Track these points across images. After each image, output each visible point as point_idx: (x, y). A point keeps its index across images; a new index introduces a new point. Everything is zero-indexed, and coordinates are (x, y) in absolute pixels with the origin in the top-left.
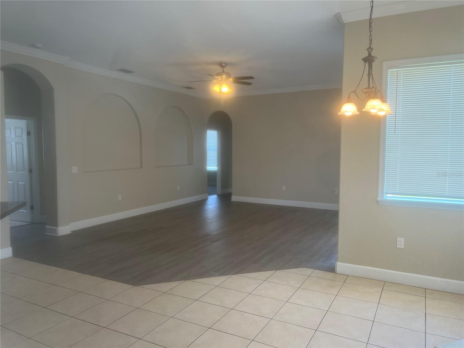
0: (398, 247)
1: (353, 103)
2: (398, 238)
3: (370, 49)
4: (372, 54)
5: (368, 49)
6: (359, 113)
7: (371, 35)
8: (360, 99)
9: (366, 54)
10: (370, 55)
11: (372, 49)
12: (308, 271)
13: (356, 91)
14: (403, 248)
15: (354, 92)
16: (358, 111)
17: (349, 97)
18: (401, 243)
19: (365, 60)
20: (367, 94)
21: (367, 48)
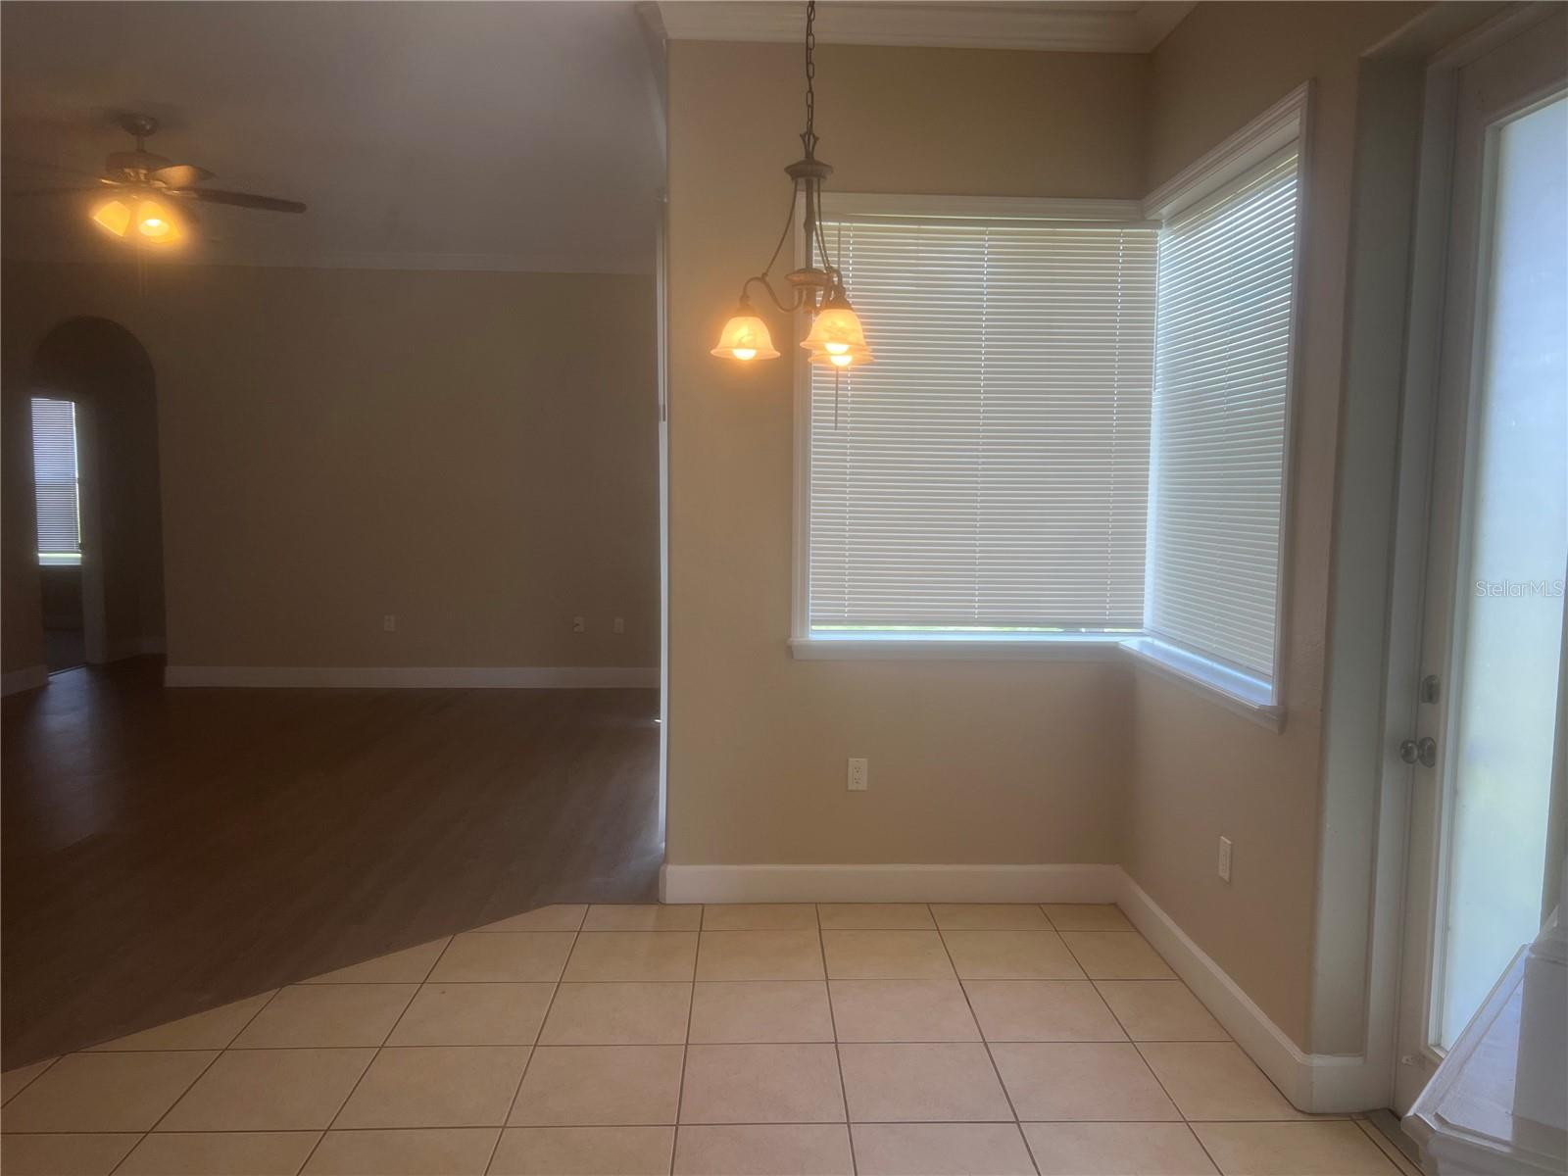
0: (852, 786)
1: (758, 319)
2: (851, 759)
3: (809, 137)
4: (818, 156)
5: (803, 137)
6: (779, 354)
7: (811, 91)
8: (779, 305)
9: (799, 155)
10: (809, 155)
11: (816, 139)
12: (571, 915)
13: (767, 279)
14: (865, 788)
15: (762, 279)
16: (777, 347)
17: (745, 297)
18: (859, 772)
19: (795, 172)
20: (805, 293)
21: (802, 133)
